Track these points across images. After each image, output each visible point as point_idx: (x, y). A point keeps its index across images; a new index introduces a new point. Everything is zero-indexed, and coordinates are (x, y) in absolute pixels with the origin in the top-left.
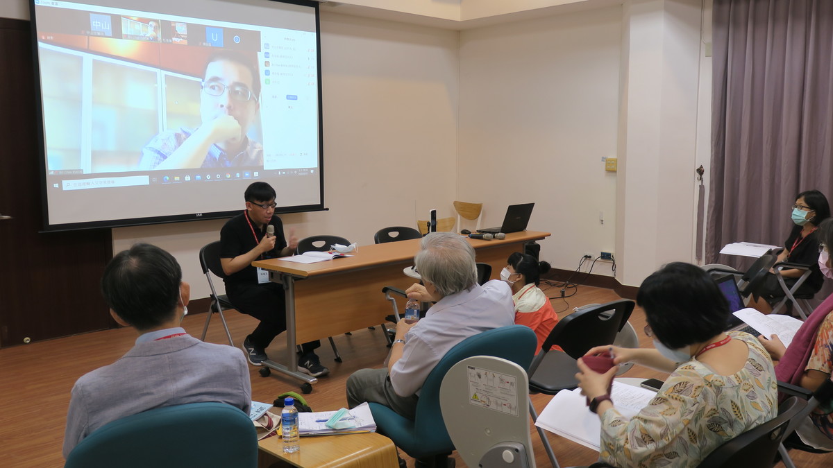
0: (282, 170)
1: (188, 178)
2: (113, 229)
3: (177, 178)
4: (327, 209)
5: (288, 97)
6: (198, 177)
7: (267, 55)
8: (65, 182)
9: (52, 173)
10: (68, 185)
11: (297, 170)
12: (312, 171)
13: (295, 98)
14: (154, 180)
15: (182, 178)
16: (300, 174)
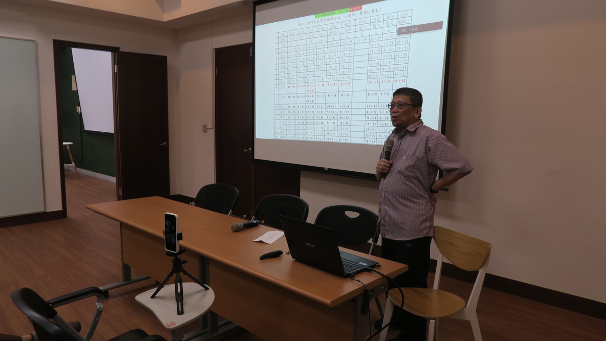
2: (301, 171)
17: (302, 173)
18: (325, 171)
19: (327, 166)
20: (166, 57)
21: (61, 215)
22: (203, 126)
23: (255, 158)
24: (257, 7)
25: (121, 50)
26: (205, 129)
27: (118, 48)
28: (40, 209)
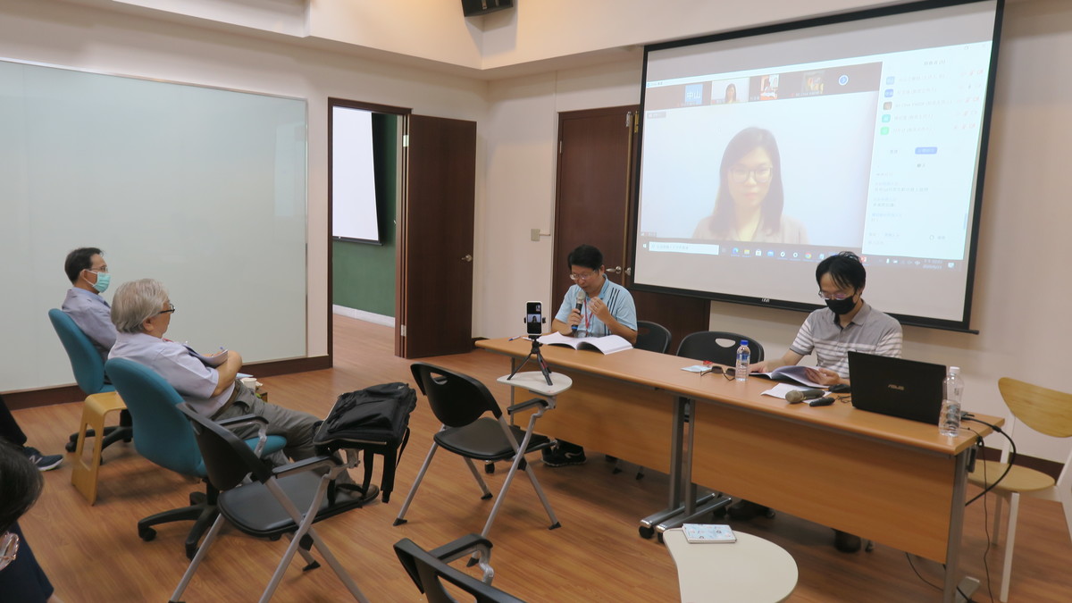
0: (892, 258)
1: (758, 253)
2: (712, 302)
3: (747, 252)
4: (976, 333)
5: (919, 151)
6: (771, 253)
7: (889, 93)
8: (651, 244)
9: (643, 235)
10: (654, 247)
11: (921, 260)
12: (951, 265)
13: (934, 150)
14: (724, 250)
15: (753, 252)
16: (925, 266)
17: (714, 304)
18: (767, 303)
19: (767, 295)
20: (475, 123)
21: (325, 363)
22: (533, 231)
23: (635, 282)
24: (650, 54)
25: (414, 112)
26: (536, 235)
27: (409, 110)
28: (300, 354)
